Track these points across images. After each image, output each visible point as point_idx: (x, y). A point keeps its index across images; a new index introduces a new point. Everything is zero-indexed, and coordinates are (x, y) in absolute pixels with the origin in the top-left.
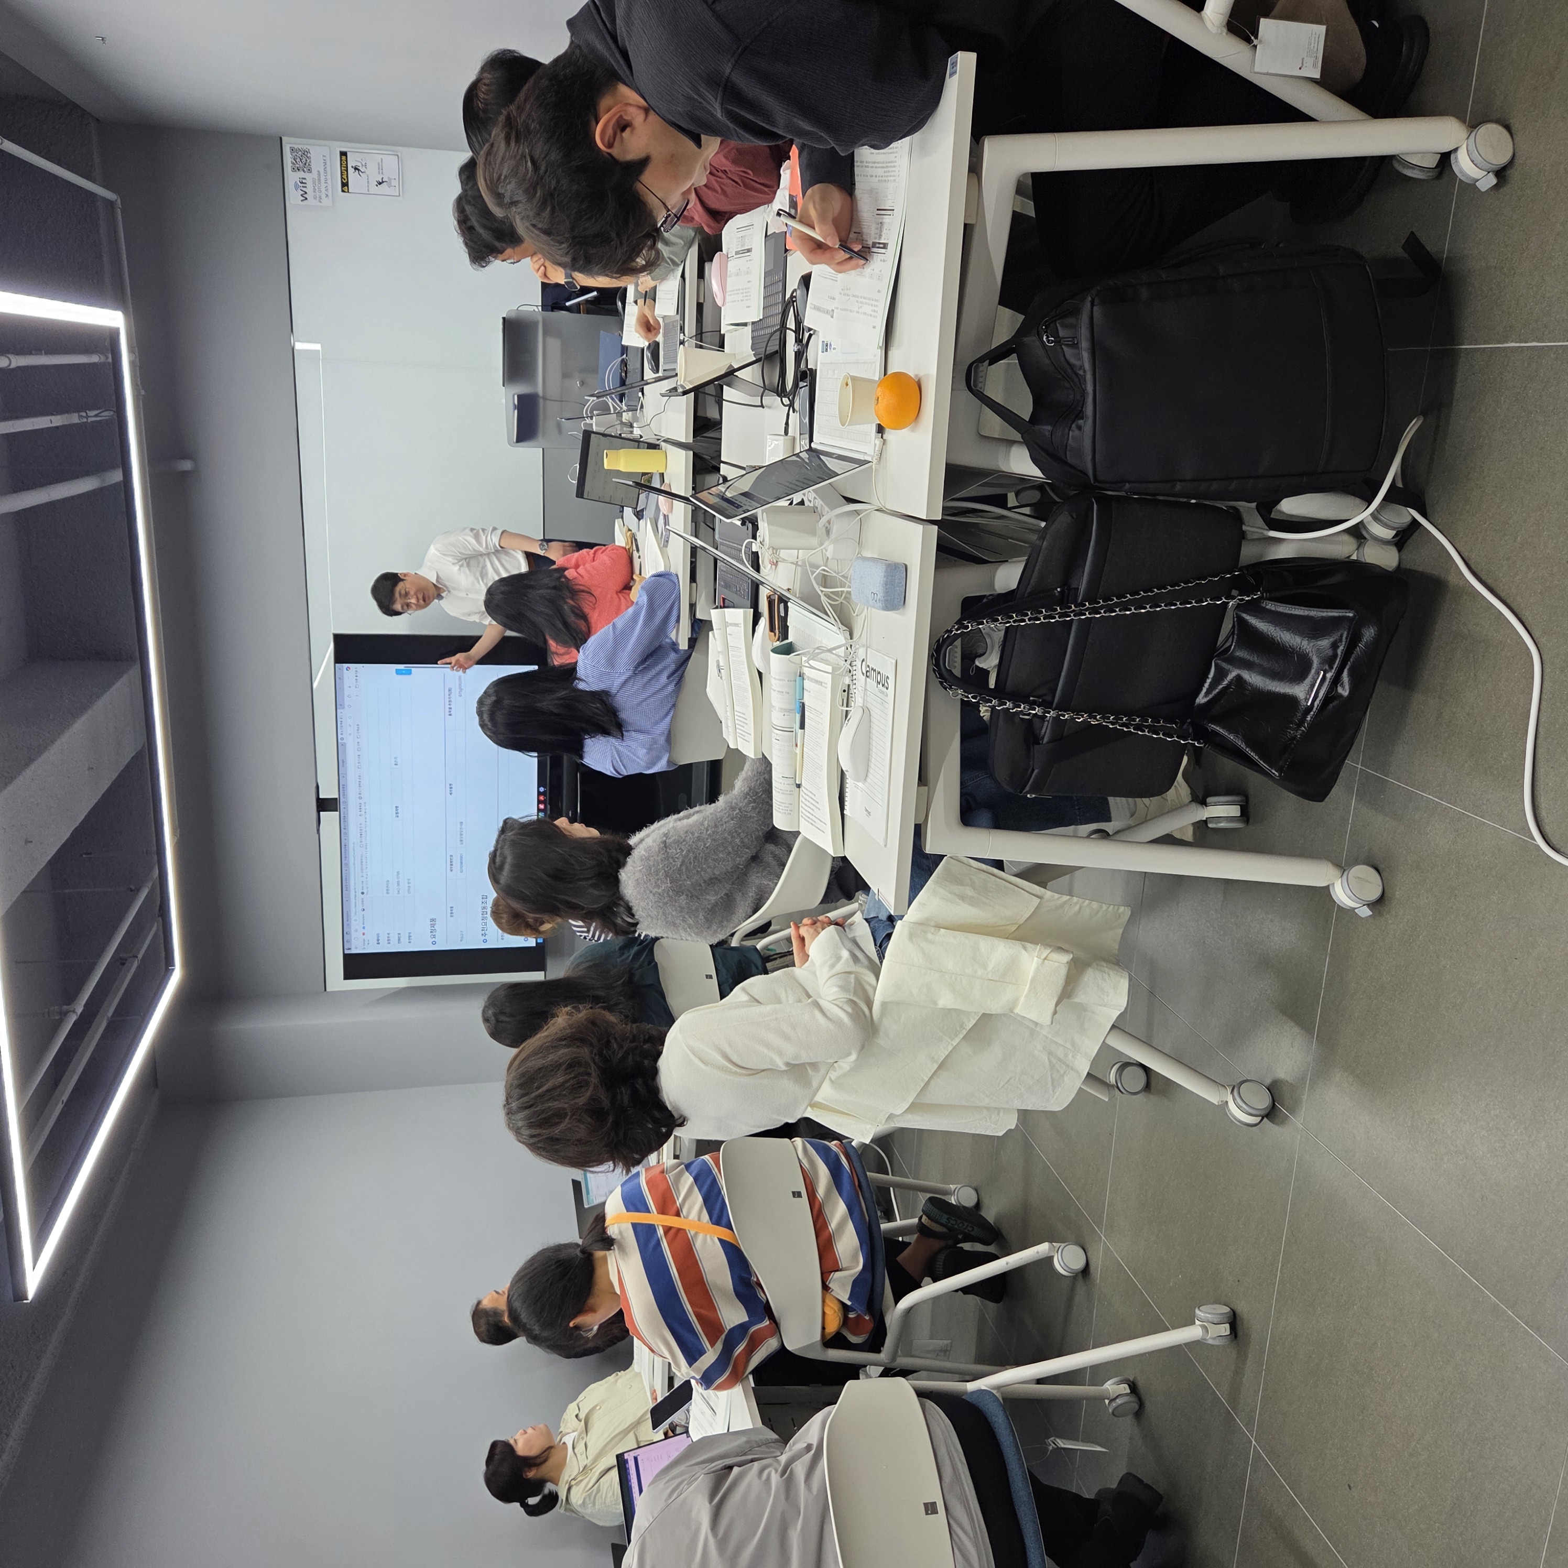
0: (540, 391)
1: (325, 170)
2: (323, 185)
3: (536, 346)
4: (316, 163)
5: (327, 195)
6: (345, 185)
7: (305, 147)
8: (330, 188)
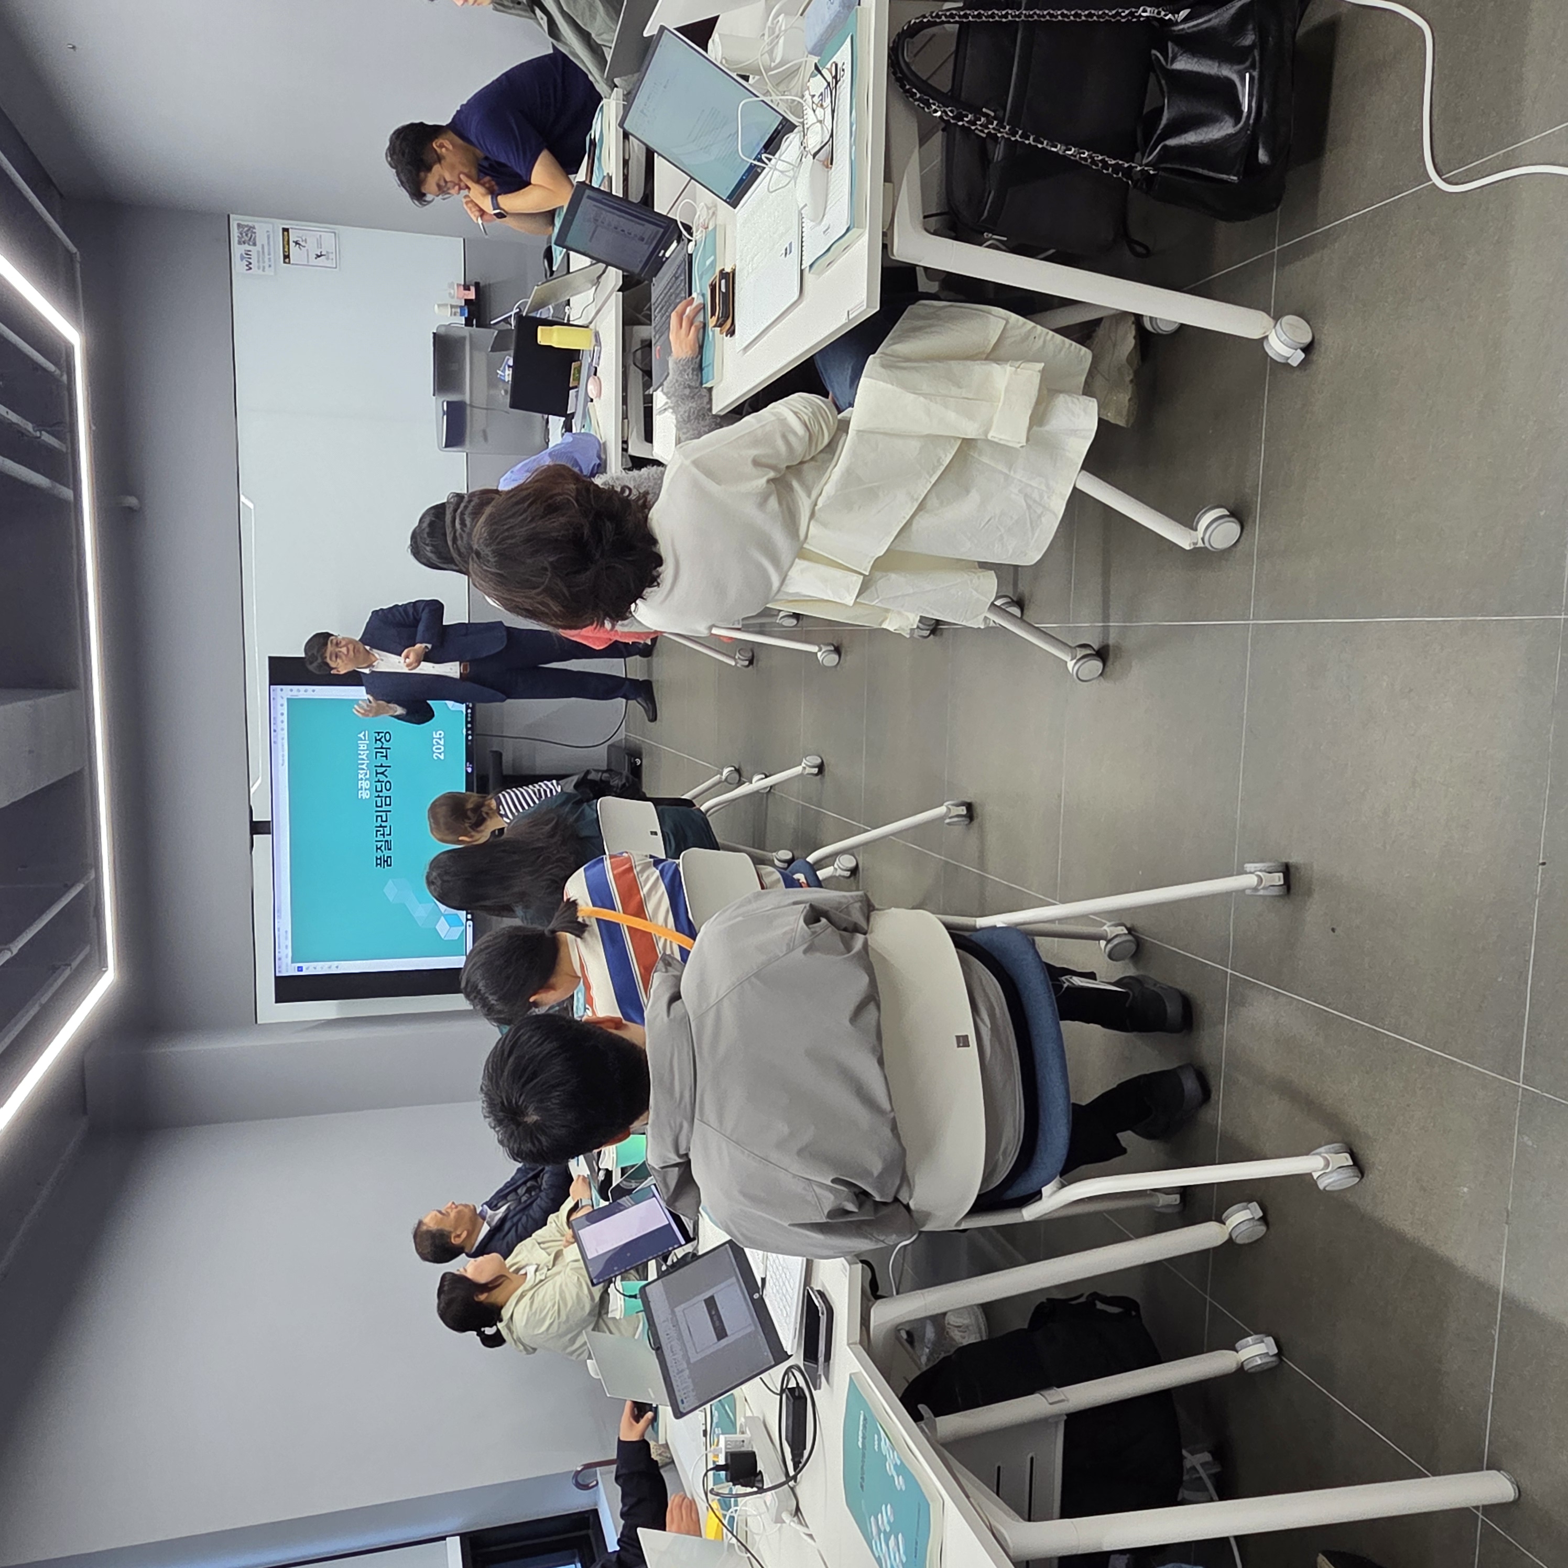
0: (467, 398)
1: (269, 243)
2: (267, 257)
3: (465, 358)
4: (261, 238)
5: (270, 266)
6: (287, 257)
7: (250, 224)
8: (272, 260)
